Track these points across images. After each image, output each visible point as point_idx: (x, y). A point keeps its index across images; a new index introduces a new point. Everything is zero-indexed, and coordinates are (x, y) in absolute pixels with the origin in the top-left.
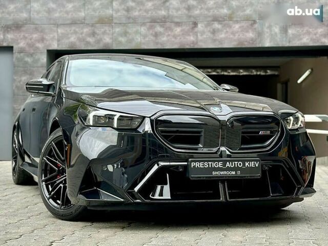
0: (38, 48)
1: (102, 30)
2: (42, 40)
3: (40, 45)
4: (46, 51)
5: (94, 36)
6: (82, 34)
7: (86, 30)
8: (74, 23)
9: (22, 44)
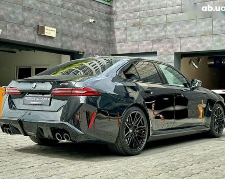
0: (169, 52)
1: (206, 39)
2: (172, 47)
3: (171, 50)
4: (174, 54)
5: (201, 43)
6: (194, 42)
7: (197, 40)
8: (190, 36)
9: (161, 50)
